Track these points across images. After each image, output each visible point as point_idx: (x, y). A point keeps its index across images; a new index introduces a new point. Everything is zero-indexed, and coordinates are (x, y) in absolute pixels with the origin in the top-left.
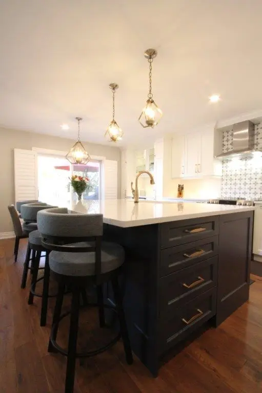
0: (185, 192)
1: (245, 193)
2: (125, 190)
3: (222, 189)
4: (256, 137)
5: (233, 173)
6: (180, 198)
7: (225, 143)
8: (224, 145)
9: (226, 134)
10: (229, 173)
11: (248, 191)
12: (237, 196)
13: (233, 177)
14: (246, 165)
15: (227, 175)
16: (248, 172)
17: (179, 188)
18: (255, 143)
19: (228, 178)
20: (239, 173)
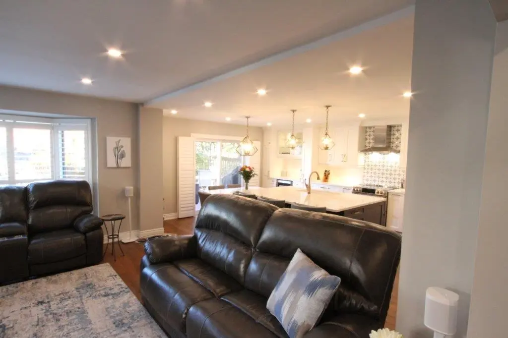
0: (331, 177)
1: (382, 181)
2: (269, 171)
3: (364, 176)
4: (392, 137)
5: (374, 164)
6: (325, 183)
7: (368, 137)
8: (366, 139)
9: (368, 130)
10: (370, 163)
11: (384, 180)
12: (376, 183)
13: (374, 167)
14: (384, 158)
15: (368, 166)
16: (385, 164)
17: (325, 173)
18: (392, 141)
19: (370, 167)
20: (378, 164)
